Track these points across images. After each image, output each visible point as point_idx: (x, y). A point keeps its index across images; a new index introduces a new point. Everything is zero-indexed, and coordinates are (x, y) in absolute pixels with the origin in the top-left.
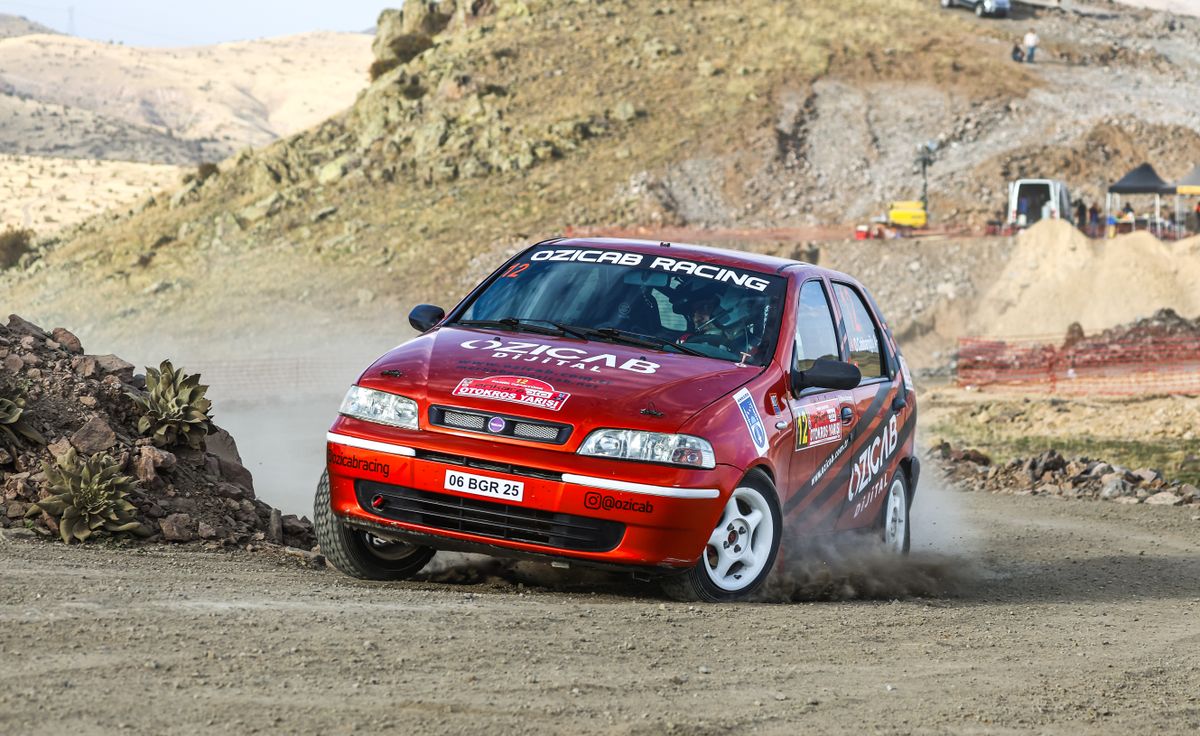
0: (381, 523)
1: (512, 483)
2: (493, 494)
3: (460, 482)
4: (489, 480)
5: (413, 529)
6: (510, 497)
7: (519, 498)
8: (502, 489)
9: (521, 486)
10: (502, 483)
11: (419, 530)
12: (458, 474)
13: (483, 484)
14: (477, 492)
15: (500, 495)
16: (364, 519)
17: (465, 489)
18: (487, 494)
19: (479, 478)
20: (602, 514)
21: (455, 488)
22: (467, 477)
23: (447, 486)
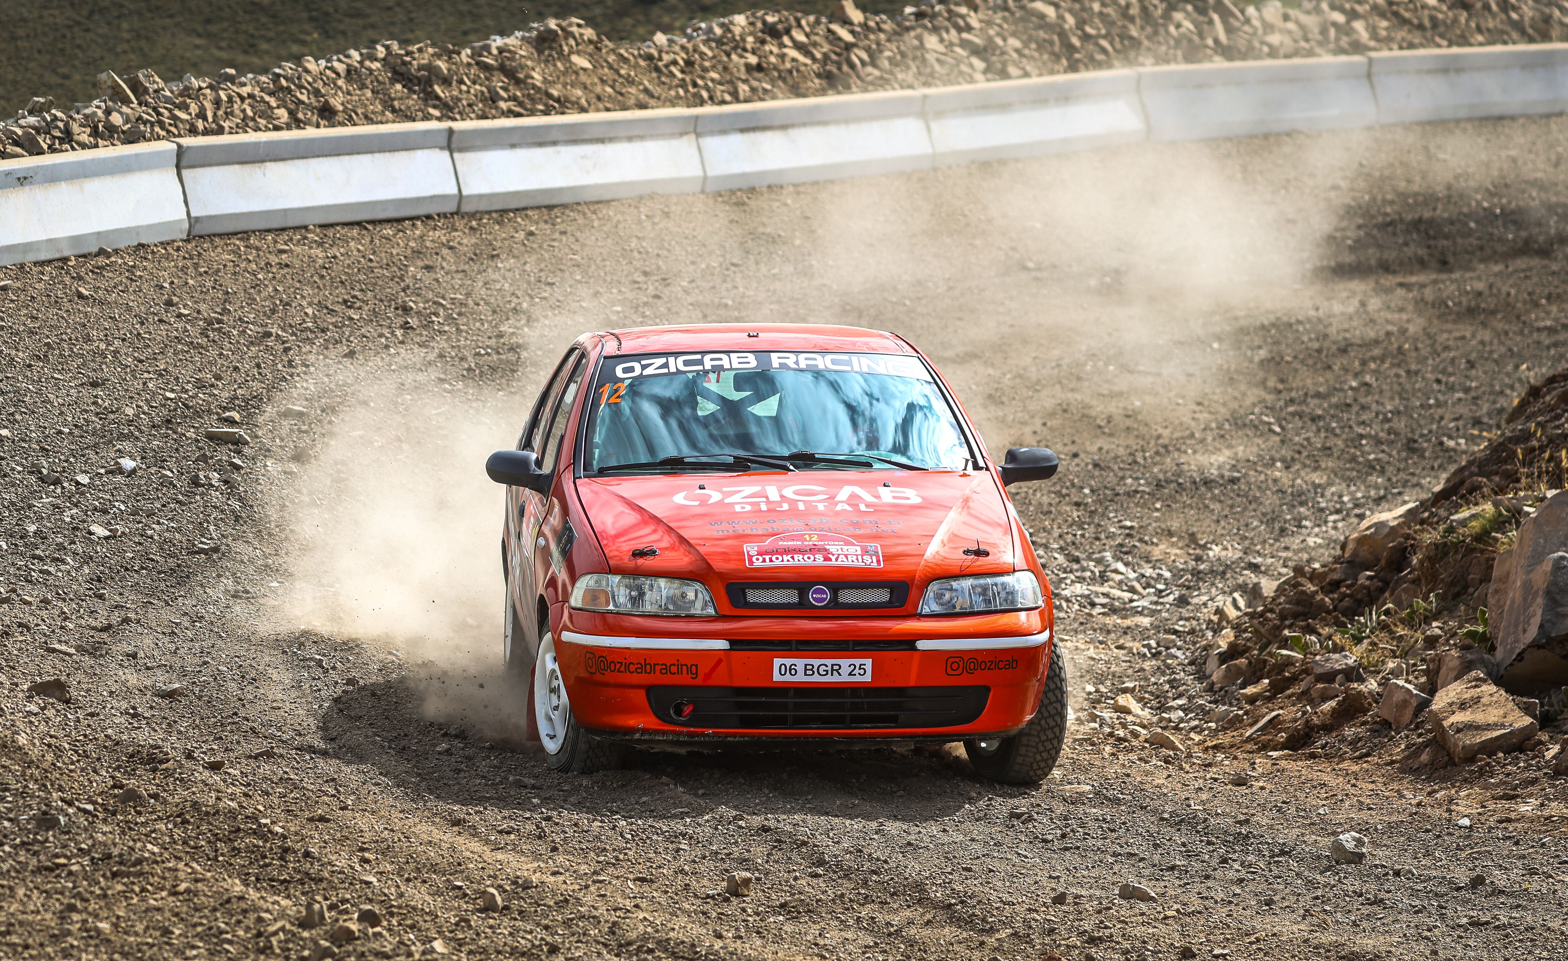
0: (690, 734)
1: (857, 662)
2: (835, 678)
3: (792, 670)
4: (829, 662)
5: (734, 735)
6: (858, 679)
7: (868, 678)
8: (845, 669)
9: (868, 663)
10: (845, 663)
11: (742, 735)
12: (788, 662)
13: (823, 668)
14: (816, 678)
15: (845, 678)
16: (664, 733)
17: (800, 677)
18: (828, 679)
19: (816, 662)
20: (965, 680)
21: (788, 678)
22: (800, 663)
23: (777, 677)
